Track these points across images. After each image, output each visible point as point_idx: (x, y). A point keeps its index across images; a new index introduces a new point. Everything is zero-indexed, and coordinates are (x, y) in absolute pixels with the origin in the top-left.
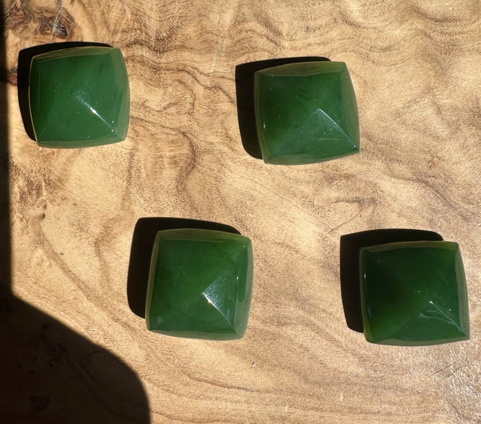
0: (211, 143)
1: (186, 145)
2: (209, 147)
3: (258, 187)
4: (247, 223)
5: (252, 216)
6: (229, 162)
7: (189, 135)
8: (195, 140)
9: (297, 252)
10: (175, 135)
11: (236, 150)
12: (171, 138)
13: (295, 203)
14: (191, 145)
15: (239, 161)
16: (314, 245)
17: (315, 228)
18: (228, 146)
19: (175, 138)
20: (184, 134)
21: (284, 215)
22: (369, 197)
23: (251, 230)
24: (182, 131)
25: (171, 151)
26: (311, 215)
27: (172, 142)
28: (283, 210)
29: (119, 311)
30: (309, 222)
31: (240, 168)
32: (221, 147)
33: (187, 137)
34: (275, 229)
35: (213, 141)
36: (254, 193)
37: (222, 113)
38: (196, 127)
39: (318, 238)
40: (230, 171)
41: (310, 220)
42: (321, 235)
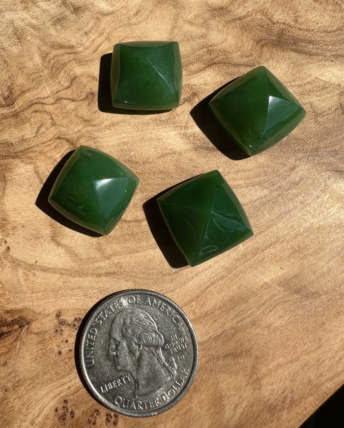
0: (79, 131)
1: (65, 143)
2: (79, 134)
3: (124, 135)
4: (133, 159)
5: (133, 153)
6: (96, 134)
7: (62, 136)
8: (68, 137)
9: (174, 153)
10: (54, 142)
11: (96, 125)
12: (53, 146)
13: (151, 128)
14: (68, 141)
15: (102, 129)
16: (181, 141)
17: (175, 132)
18: (89, 126)
19: (55, 144)
20: (59, 138)
21: (151, 139)
22: (191, 93)
23: (139, 161)
24: (56, 137)
25: (59, 152)
26: (166, 127)
27: (55, 147)
28: (148, 137)
29: (97, 269)
30: (168, 132)
31: (106, 132)
32: (86, 129)
33: (63, 138)
34: (152, 150)
35: (79, 129)
36: (125, 140)
37: (73, 111)
38: (63, 129)
39: (180, 136)
40: (102, 138)
41: (168, 130)
42: (180, 134)
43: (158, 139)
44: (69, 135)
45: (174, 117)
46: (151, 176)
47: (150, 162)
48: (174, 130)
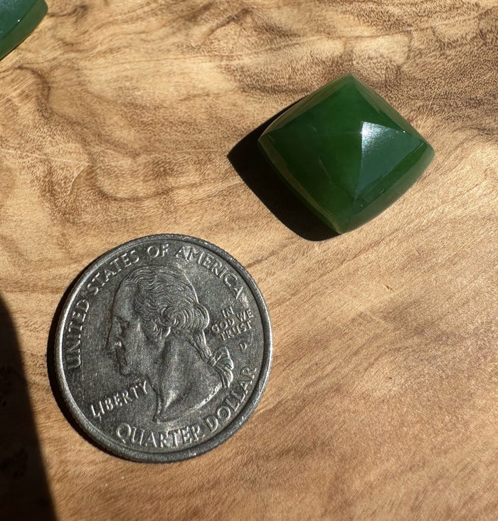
0: (54, 59)
1: (29, 75)
2: (54, 63)
3: (128, 66)
4: (139, 101)
5: (139, 93)
6: (82, 64)
7: (25, 66)
8: (35, 66)
9: (208, 95)
10: (12, 74)
11: (83, 50)
12: (8, 79)
13: (172, 57)
14: (34, 72)
15: (93, 57)
16: (220, 77)
17: (209, 64)
18: (73, 51)
19: (13, 76)
20: (20, 68)
21: (170, 74)
22: (239, 10)
23: (148, 105)
24: (17, 66)
25: (16, 89)
26: (197, 56)
27: (13, 81)
28: (167, 69)
30: (199, 63)
31: (98, 61)
32: (66, 56)
33: (27, 68)
34: (171, 89)
35: (55, 56)
36: (129, 73)
37: (49, 29)
38: (30, 55)
39: (219, 70)
40: (90, 70)
41: (200, 61)
42: (220, 67)
43: (182, 74)
44: (38, 63)
45: (212, 43)
46: (166, 128)
47: (165, 108)
48: (210, 61)
